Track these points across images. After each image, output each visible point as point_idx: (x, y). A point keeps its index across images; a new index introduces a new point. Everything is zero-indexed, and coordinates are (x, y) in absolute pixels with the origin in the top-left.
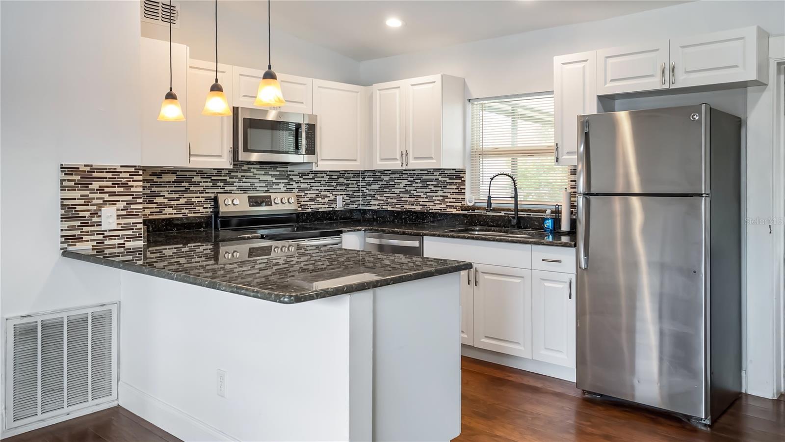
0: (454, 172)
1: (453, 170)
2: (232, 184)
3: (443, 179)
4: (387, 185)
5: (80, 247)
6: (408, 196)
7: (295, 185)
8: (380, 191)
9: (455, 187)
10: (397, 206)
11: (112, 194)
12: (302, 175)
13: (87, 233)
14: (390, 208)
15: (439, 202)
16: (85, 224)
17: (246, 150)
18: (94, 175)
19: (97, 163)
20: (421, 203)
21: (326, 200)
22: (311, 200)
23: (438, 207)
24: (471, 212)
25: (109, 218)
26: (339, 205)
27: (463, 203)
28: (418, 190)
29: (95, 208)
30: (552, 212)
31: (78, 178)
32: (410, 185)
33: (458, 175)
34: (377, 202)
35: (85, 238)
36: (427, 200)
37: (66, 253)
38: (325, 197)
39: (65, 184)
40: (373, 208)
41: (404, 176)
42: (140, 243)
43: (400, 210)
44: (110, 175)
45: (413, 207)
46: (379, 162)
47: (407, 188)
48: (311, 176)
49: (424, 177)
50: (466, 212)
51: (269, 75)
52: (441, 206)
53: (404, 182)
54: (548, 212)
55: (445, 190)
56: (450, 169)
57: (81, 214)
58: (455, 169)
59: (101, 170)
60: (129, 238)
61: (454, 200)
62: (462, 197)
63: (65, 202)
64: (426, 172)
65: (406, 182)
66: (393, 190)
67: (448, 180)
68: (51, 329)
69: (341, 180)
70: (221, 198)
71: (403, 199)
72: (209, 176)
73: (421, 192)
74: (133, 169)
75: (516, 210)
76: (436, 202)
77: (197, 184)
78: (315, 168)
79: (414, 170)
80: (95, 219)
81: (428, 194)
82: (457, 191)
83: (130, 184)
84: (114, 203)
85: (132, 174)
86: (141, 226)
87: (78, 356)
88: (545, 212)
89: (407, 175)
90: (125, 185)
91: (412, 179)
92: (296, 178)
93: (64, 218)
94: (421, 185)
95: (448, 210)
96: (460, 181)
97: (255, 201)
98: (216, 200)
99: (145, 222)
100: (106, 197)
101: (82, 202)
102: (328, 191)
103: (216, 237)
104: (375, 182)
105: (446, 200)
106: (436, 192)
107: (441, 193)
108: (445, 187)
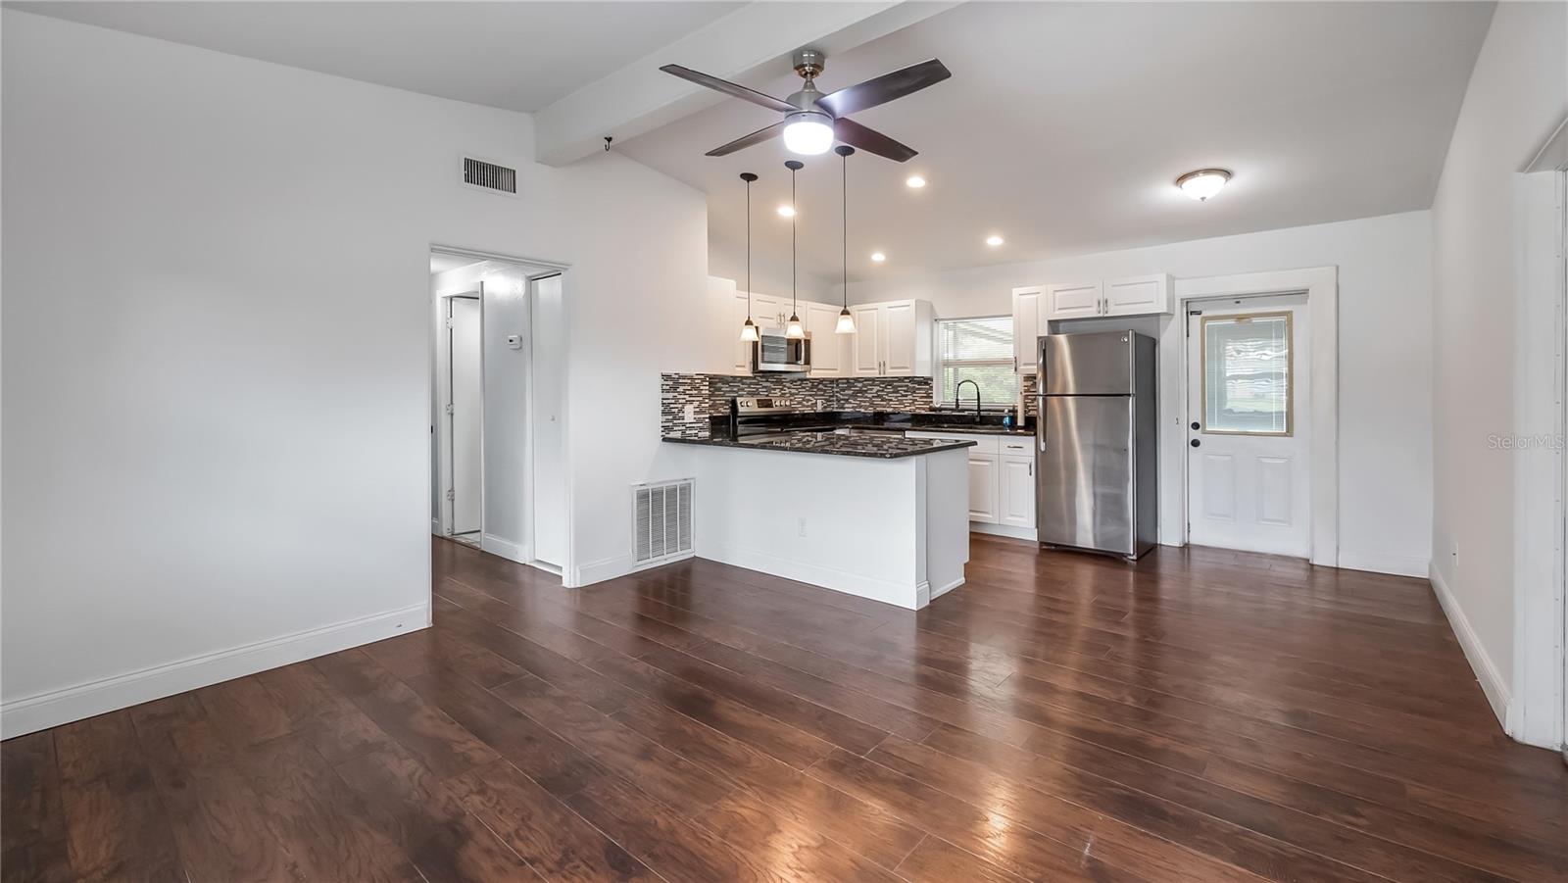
0: (922, 379)
1: (921, 377)
2: (743, 390)
3: (912, 386)
4: (861, 391)
5: (672, 435)
6: (881, 400)
7: (787, 391)
8: (854, 396)
9: (924, 392)
10: (870, 409)
11: (691, 395)
12: (792, 382)
13: (675, 425)
14: (863, 410)
15: (909, 405)
16: (675, 418)
17: (763, 362)
18: (681, 381)
19: (682, 372)
20: (892, 406)
21: (810, 403)
22: (799, 403)
23: (908, 409)
24: (938, 413)
25: (689, 414)
26: (819, 408)
27: (931, 405)
28: (889, 395)
29: (680, 406)
30: (1010, 411)
31: (671, 383)
32: (883, 391)
33: (926, 382)
34: (851, 406)
35: (675, 428)
36: (898, 403)
37: (665, 440)
38: (809, 400)
39: (664, 387)
40: (846, 410)
41: (876, 383)
42: (707, 434)
43: (872, 412)
44: (689, 381)
45: (885, 409)
46: (858, 371)
47: (879, 393)
48: (799, 383)
49: (895, 384)
50: (934, 413)
51: (845, 313)
52: (911, 408)
53: (877, 388)
54: (1006, 411)
55: (914, 395)
56: (919, 377)
57: (673, 410)
58: (923, 377)
59: (684, 377)
60: (701, 428)
61: (923, 403)
62: (930, 400)
63: (664, 401)
66: (866, 395)
67: (917, 386)
68: (657, 493)
69: (821, 386)
70: (739, 400)
71: (875, 403)
72: (728, 383)
73: (892, 396)
74: (702, 377)
75: (979, 410)
76: (906, 405)
77: (720, 389)
78: (808, 376)
80: (680, 415)
81: (899, 398)
82: (925, 395)
83: (701, 388)
84: (691, 402)
85: (703, 380)
86: (707, 420)
87: (672, 517)
88: (1003, 411)
89: (879, 383)
90: (697, 389)
91: (884, 386)
92: (788, 385)
93: (664, 413)
94: (892, 390)
95: (917, 411)
96: (928, 387)
97: (762, 403)
98: (734, 403)
99: (710, 418)
100: (688, 398)
101: (673, 401)
102: (811, 395)
103: (735, 431)
104: (849, 388)
105: (916, 403)
106: (906, 396)
107: (911, 397)
108: (914, 392)
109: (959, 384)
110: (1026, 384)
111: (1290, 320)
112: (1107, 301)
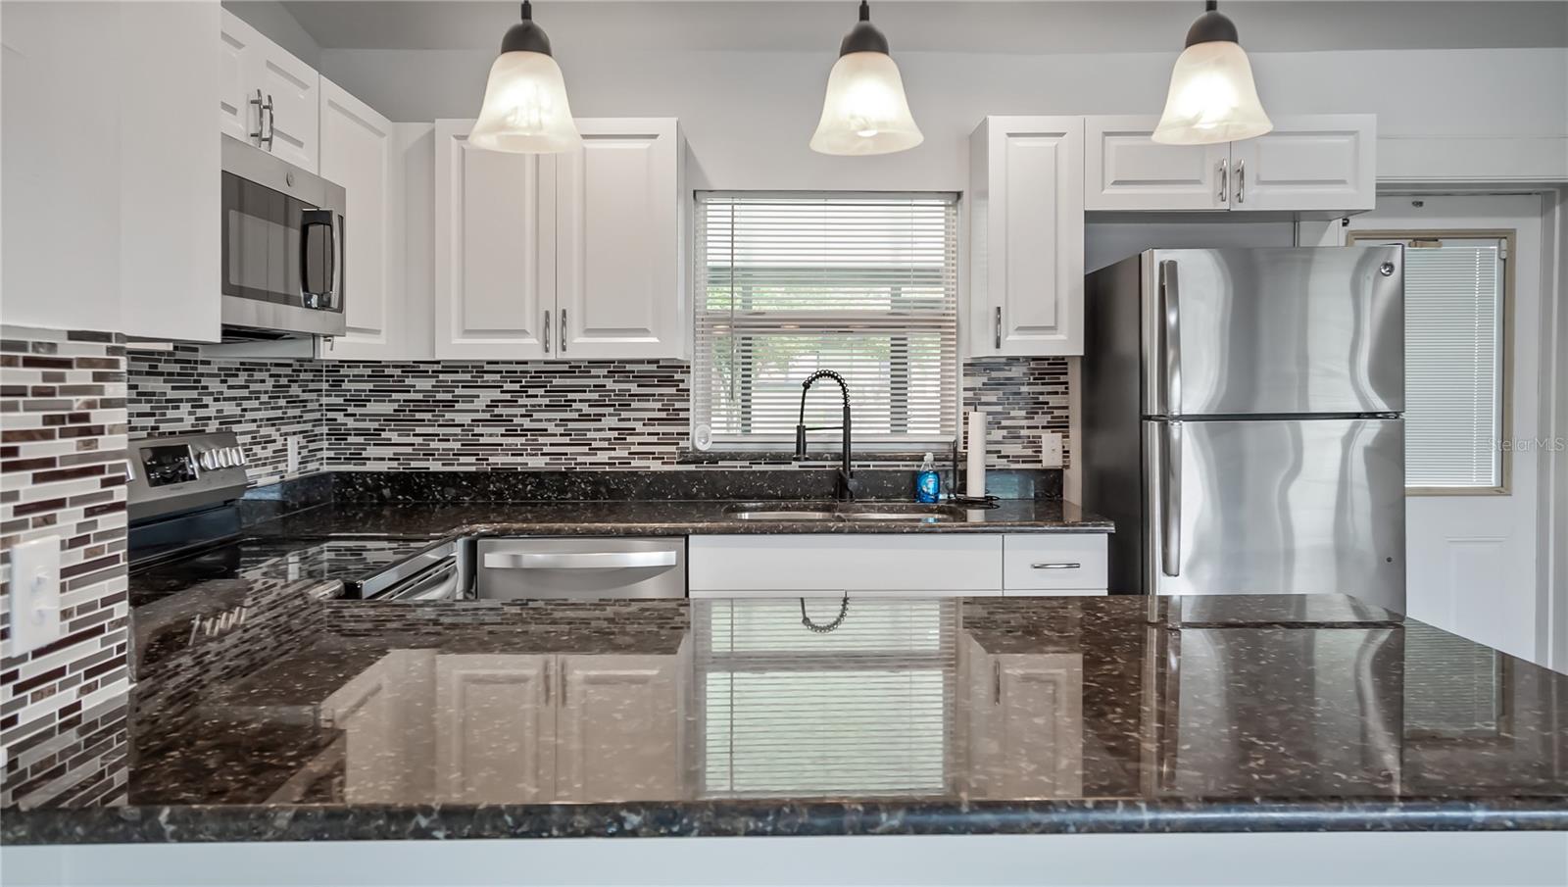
0: (654, 367)
1: (650, 362)
3: (618, 387)
4: (428, 404)
6: (502, 430)
8: (401, 419)
9: (659, 405)
10: (462, 459)
14: (435, 466)
15: (605, 444)
20: (546, 450)
21: (268, 451)
23: (603, 457)
24: (705, 467)
26: (294, 467)
27: (682, 444)
28: (536, 416)
30: (938, 458)
32: (512, 403)
33: (667, 374)
34: (389, 452)
36: (567, 440)
38: (267, 441)
40: (371, 467)
41: (487, 377)
42: (122, 689)
43: (473, 469)
44: (33, 377)
45: (519, 459)
46: (458, 341)
47: (497, 411)
49: (555, 382)
50: (692, 467)
52: (613, 454)
53: (486, 396)
54: (929, 457)
55: (624, 414)
56: (641, 362)
58: (657, 362)
60: (93, 674)
61: (654, 439)
62: (681, 429)
64: (566, 368)
65: (496, 394)
66: (448, 416)
67: (634, 388)
69: (295, 390)
71: (482, 440)
73: (548, 421)
74: (98, 350)
75: (845, 456)
76: (595, 445)
79: (526, 363)
81: (571, 425)
82: (663, 415)
83: (96, 418)
84: (47, 513)
85: (100, 374)
86: (124, 609)
88: (921, 459)
89: (498, 377)
91: (517, 387)
94: (546, 401)
95: (634, 463)
96: (673, 390)
97: (159, 467)
100: (26, 487)
102: (273, 421)
104: (381, 394)
105: (630, 439)
106: (598, 418)
107: (614, 422)
108: (626, 406)
109: (807, 386)
110: (971, 382)
111: (1511, 250)
112: (1241, 173)
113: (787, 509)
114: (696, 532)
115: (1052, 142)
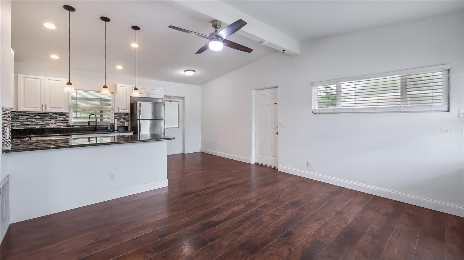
0: (62, 113)
1: (61, 112)
3: (54, 116)
6: (30, 122)
9: (63, 118)
10: (21, 127)
15: (52, 124)
20: (39, 125)
24: (72, 127)
27: (67, 124)
28: (37, 120)
30: (110, 125)
32: (32, 118)
33: (65, 114)
36: (44, 124)
41: (26, 114)
43: (23, 128)
45: (34, 127)
46: (23, 108)
47: (29, 119)
49: (42, 115)
50: (69, 127)
52: (54, 126)
53: (26, 117)
54: (109, 125)
55: (56, 120)
56: (59, 112)
58: (62, 112)
60: (10, 142)
61: (62, 123)
62: (67, 122)
64: (44, 113)
65: (29, 117)
66: (17, 120)
67: (58, 116)
71: (25, 124)
73: (40, 121)
75: (96, 125)
76: (50, 124)
79: (35, 112)
81: (45, 121)
82: (64, 120)
88: (108, 125)
89: (29, 114)
91: (33, 116)
94: (40, 118)
95: (58, 127)
96: (66, 116)
105: (57, 123)
106: (51, 120)
107: (54, 121)
109: (90, 116)
110: (115, 116)
111: (179, 103)
112: (149, 93)
113: (86, 132)
114: (73, 135)
115: (126, 88)
